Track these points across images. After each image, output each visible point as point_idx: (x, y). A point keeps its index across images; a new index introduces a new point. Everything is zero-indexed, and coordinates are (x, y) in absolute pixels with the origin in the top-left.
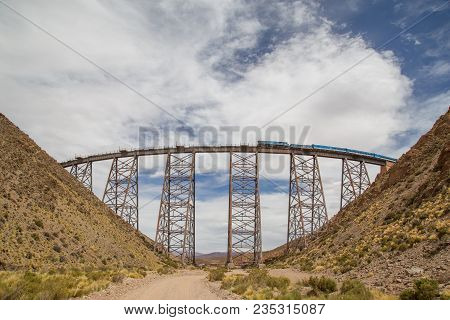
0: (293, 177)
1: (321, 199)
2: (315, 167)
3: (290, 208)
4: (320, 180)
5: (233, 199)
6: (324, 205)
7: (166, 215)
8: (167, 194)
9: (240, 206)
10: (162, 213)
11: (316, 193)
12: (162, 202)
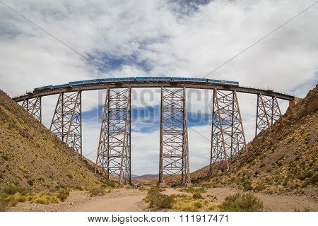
1: (240, 128)
2: (235, 100)
3: (213, 135)
4: (238, 111)
5: (164, 127)
6: (242, 132)
7: (106, 141)
8: (106, 124)
9: (170, 133)
10: (102, 140)
11: (235, 123)
12: (102, 130)
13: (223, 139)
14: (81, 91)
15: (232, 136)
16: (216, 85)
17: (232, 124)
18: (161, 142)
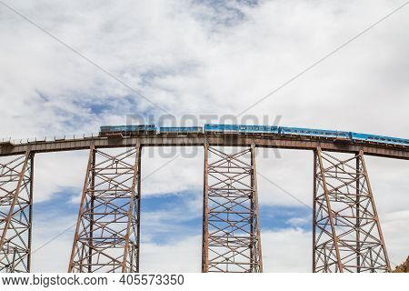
0: (320, 191)
1: (375, 232)
2: (360, 174)
3: (315, 248)
4: (370, 196)
5: (210, 231)
6: (381, 243)
7: (85, 262)
8: (87, 223)
9: (222, 244)
10: (76, 259)
11: (363, 221)
12: (77, 238)
13: (338, 257)
14: (32, 154)
15: (358, 251)
16: (318, 140)
17: (358, 225)
18: (204, 262)
